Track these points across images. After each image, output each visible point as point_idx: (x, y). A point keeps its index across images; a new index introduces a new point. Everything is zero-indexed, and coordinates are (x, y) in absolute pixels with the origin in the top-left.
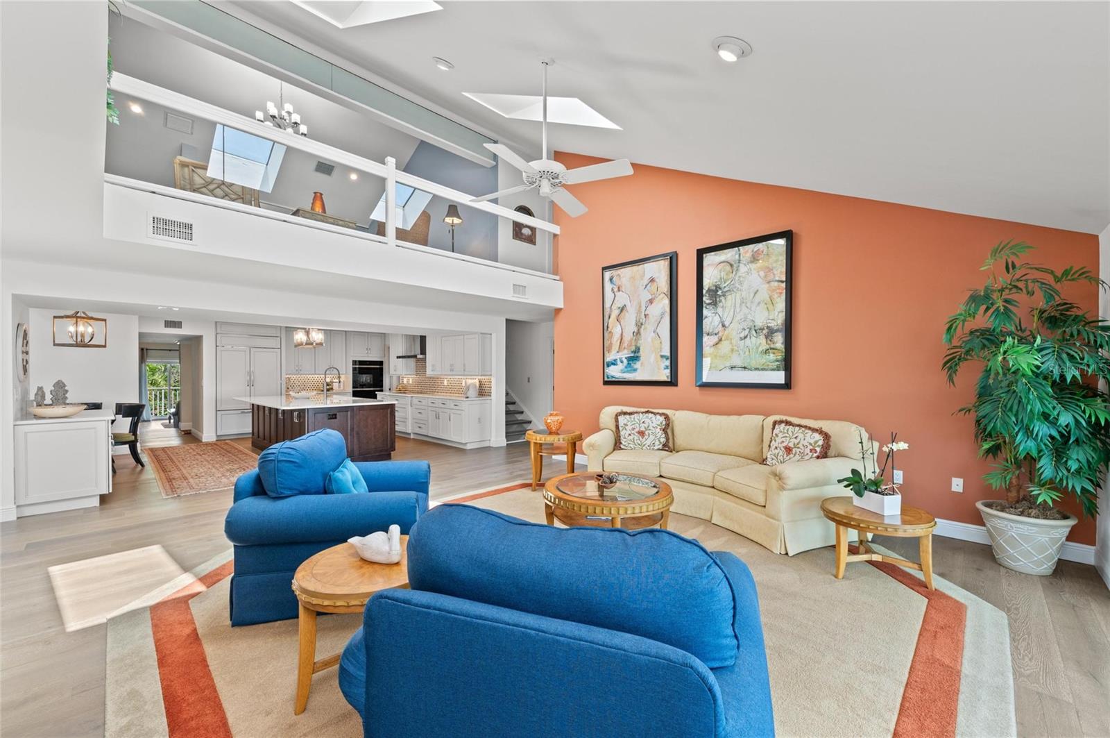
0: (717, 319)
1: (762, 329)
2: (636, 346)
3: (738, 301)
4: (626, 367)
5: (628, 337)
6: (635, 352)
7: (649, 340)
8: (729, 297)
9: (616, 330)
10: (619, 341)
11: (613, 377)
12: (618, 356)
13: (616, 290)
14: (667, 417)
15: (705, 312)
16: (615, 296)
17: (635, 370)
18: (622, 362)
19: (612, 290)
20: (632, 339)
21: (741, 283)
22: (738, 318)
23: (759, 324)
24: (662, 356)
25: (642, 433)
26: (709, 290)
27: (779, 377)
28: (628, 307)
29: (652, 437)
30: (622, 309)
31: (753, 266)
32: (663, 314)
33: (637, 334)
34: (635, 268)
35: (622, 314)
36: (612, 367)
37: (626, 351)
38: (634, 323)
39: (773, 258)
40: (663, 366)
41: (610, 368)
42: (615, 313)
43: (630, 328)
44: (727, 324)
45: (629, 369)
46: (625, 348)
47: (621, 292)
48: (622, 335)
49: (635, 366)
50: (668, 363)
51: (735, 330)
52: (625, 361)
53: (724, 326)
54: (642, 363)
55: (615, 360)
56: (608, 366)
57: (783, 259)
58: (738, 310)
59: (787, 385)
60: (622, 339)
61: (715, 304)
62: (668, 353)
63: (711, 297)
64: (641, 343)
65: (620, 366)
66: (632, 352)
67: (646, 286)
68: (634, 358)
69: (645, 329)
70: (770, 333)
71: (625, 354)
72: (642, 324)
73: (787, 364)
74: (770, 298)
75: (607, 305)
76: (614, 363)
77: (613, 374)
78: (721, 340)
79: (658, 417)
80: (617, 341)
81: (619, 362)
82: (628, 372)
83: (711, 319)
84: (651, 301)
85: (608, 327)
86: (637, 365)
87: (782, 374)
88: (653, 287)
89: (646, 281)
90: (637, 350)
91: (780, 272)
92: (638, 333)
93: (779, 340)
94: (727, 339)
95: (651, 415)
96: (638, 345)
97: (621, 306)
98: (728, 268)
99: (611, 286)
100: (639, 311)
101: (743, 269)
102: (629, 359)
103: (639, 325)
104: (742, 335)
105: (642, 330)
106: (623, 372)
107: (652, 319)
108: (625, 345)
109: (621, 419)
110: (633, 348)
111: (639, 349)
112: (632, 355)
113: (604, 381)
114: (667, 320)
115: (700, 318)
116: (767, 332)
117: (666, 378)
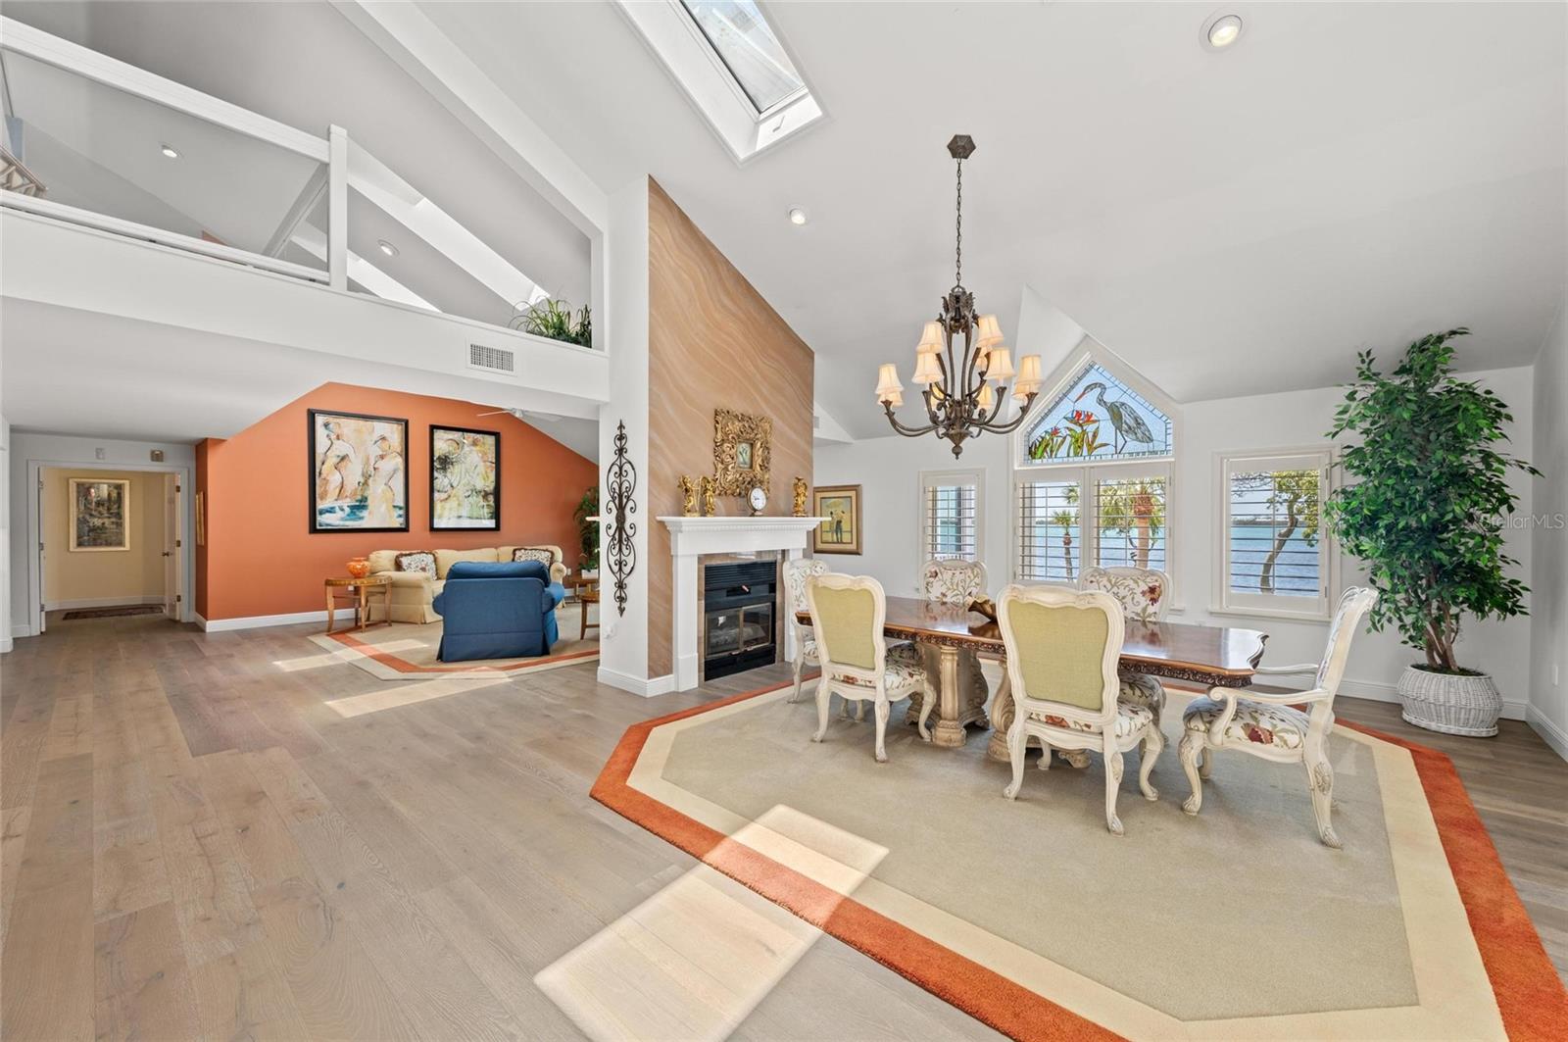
0: (446, 481)
1: (480, 492)
2: (362, 496)
3: (463, 470)
4: (348, 515)
5: (351, 486)
6: (361, 501)
7: (380, 491)
8: (456, 467)
10: (338, 490)
11: (327, 525)
12: (336, 505)
13: (333, 437)
14: (433, 555)
15: (436, 474)
16: (332, 443)
17: (362, 518)
18: (342, 510)
19: (328, 436)
20: (356, 489)
21: (465, 458)
22: (463, 482)
23: (478, 488)
24: (394, 507)
26: (439, 458)
27: (491, 524)
28: (352, 456)
30: (343, 459)
31: (474, 448)
32: (395, 471)
33: (364, 484)
34: (361, 423)
35: (343, 464)
36: (328, 514)
37: (348, 500)
38: (360, 473)
39: (487, 447)
40: (396, 515)
41: (323, 516)
42: (332, 461)
44: (454, 485)
45: (353, 517)
46: (346, 497)
47: (340, 441)
48: (343, 482)
49: (361, 515)
50: (402, 512)
51: (461, 491)
52: (348, 510)
53: (452, 486)
54: (370, 513)
55: (332, 508)
56: (321, 514)
57: (493, 448)
58: (463, 477)
59: (497, 528)
60: (342, 487)
61: (444, 469)
62: (402, 504)
63: (441, 464)
64: (368, 493)
65: (340, 514)
66: (357, 501)
67: (376, 442)
68: (361, 505)
69: (374, 480)
71: (346, 503)
72: (370, 476)
73: (496, 515)
74: (486, 472)
75: (320, 449)
76: (331, 510)
77: (328, 522)
78: (449, 496)
79: (430, 555)
80: (335, 489)
81: (337, 509)
82: (351, 520)
83: (441, 480)
84: (382, 457)
85: (320, 473)
86: (365, 513)
87: (494, 521)
88: (385, 445)
89: (375, 438)
90: (364, 499)
91: (492, 457)
92: (366, 483)
93: (491, 498)
94: (455, 496)
96: (365, 494)
97: (342, 454)
98: (456, 445)
99: (327, 432)
100: (366, 464)
101: (466, 449)
102: (352, 508)
103: (367, 477)
104: (467, 494)
105: (370, 481)
106: (343, 519)
107: (383, 473)
108: (347, 493)
110: (359, 497)
111: (366, 498)
112: (357, 504)
113: (314, 529)
114: (400, 476)
115: (432, 479)
116: (483, 493)
117: (397, 526)
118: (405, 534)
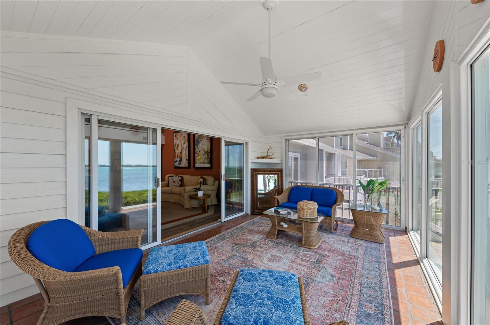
0: (198, 149)
3: (202, 144)
5: (179, 153)
7: (184, 155)
8: (200, 143)
9: (177, 152)
10: (177, 155)
12: (177, 160)
14: (182, 177)
15: (195, 147)
16: (176, 141)
21: (203, 139)
22: (202, 149)
23: (206, 151)
25: (174, 182)
26: (196, 141)
29: (177, 183)
32: (187, 147)
33: (181, 153)
35: (178, 146)
37: (179, 158)
40: (187, 162)
42: (176, 146)
43: (180, 151)
44: (200, 150)
51: (201, 152)
59: (212, 167)
62: (188, 159)
63: (197, 143)
64: (182, 156)
65: (178, 163)
70: (208, 153)
71: (179, 159)
73: (211, 162)
74: (208, 144)
75: (175, 144)
78: (199, 155)
79: (179, 177)
84: (184, 143)
85: (175, 151)
86: (181, 162)
87: (210, 165)
88: (185, 139)
89: (183, 137)
90: (181, 158)
93: (210, 155)
95: (177, 177)
97: (178, 144)
99: (175, 138)
100: (182, 146)
104: (203, 154)
106: (178, 164)
107: (184, 148)
108: (179, 156)
109: (169, 178)
110: (180, 157)
114: (187, 149)
115: (194, 149)
116: (207, 153)
117: (187, 166)
118: (189, 169)
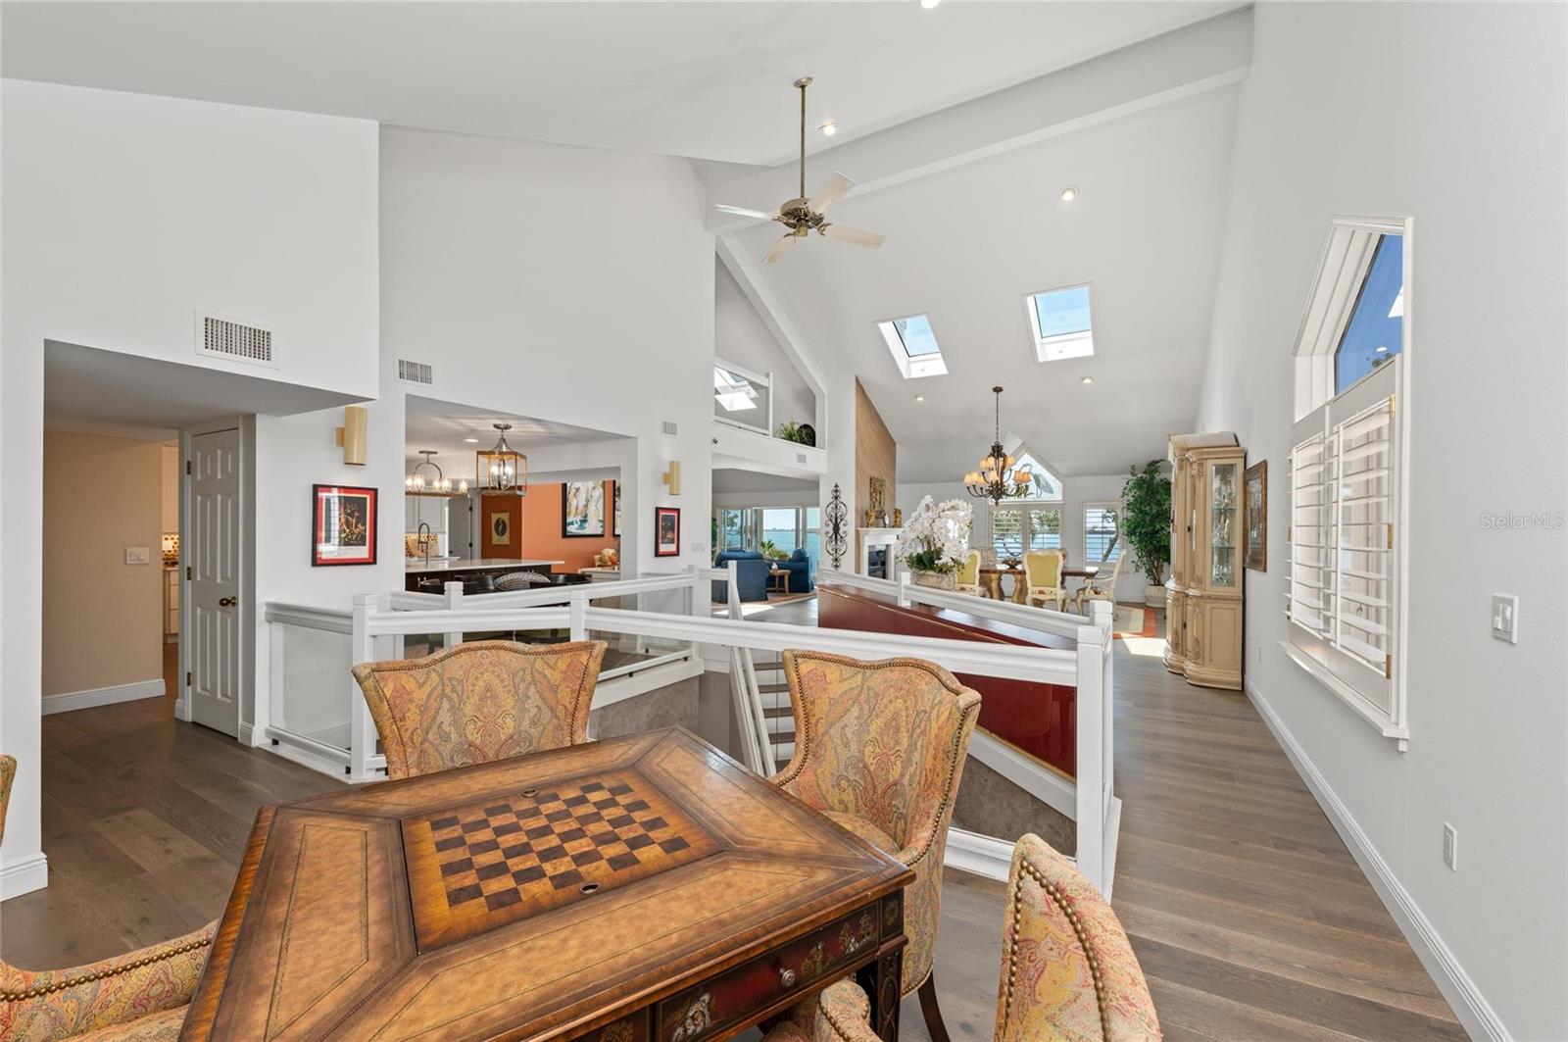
2: (585, 514)
5: (581, 507)
7: (593, 510)
9: (574, 502)
12: (574, 519)
15: (616, 499)
17: (585, 528)
20: (583, 509)
24: (598, 521)
26: (618, 488)
28: (581, 488)
30: (578, 489)
32: (599, 497)
33: (586, 506)
35: (578, 495)
37: (580, 516)
38: (585, 499)
40: (599, 526)
42: (573, 491)
43: (582, 502)
46: (579, 514)
48: (578, 504)
54: (588, 525)
60: (578, 507)
62: (602, 519)
63: (619, 492)
64: (588, 512)
68: (584, 521)
69: (591, 504)
71: (579, 518)
72: (589, 501)
76: (572, 523)
80: (574, 509)
84: (594, 488)
85: (568, 500)
86: (586, 525)
90: (586, 516)
97: (577, 487)
100: (587, 493)
102: (581, 521)
103: (587, 501)
105: (589, 504)
106: (577, 529)
107: (595, 499)
113: (565, 535)
114: (601, 500)
115: (614, 502)
117: (600, 533)
118: (601, 538)
